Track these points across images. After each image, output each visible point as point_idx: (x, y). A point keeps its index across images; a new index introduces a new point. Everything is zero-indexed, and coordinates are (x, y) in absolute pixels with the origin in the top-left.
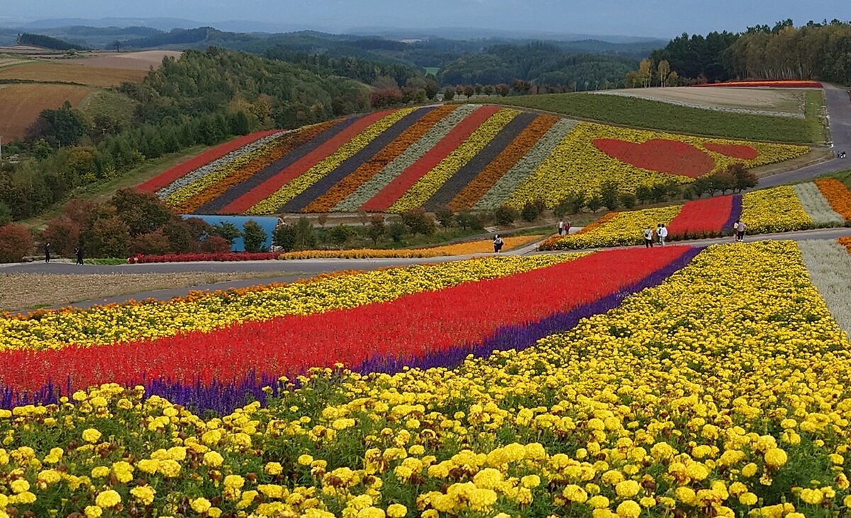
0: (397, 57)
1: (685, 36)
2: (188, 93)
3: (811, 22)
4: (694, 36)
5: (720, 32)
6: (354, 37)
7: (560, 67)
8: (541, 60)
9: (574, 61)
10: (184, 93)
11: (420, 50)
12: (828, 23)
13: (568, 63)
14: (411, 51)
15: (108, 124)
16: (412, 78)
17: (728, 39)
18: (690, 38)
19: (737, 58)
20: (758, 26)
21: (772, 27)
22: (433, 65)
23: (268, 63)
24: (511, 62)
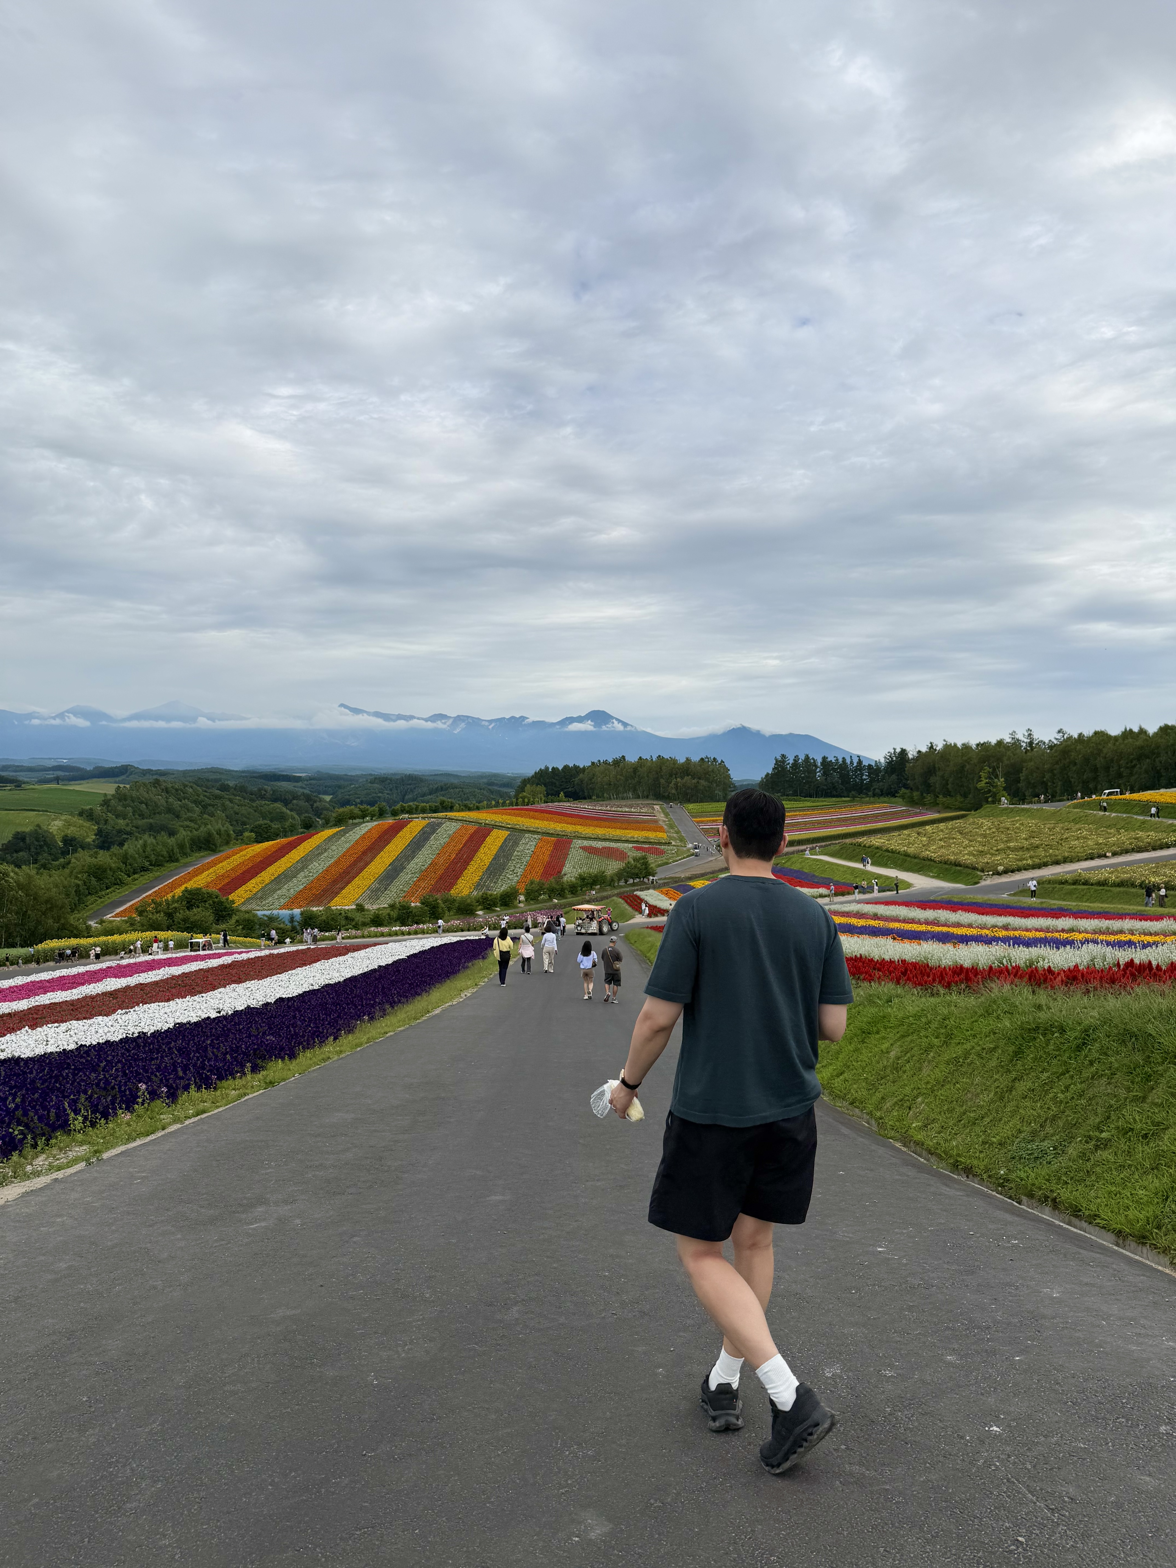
0: (295, 787)
1: (547, 768)
2: (139, 815)
3: (640, 757)
4: (553, 768)
5: (571, 765)
6: (254, 772)
7: (431, 794)
8: (415, 788)
9: (442, 789)
10: (137, 816)
11: (313, 782)
12: (654, 760)
13: (437, 790)
14: (305, 782)
15: (74, 843)
16: (318, 803)
17: (576, 770)
18: (550, 770)
19: (587, 785)
20: (599, 761)
21: (610, 760)
22: (326, 793)
23: (205, 791)
24: (391, 790)
